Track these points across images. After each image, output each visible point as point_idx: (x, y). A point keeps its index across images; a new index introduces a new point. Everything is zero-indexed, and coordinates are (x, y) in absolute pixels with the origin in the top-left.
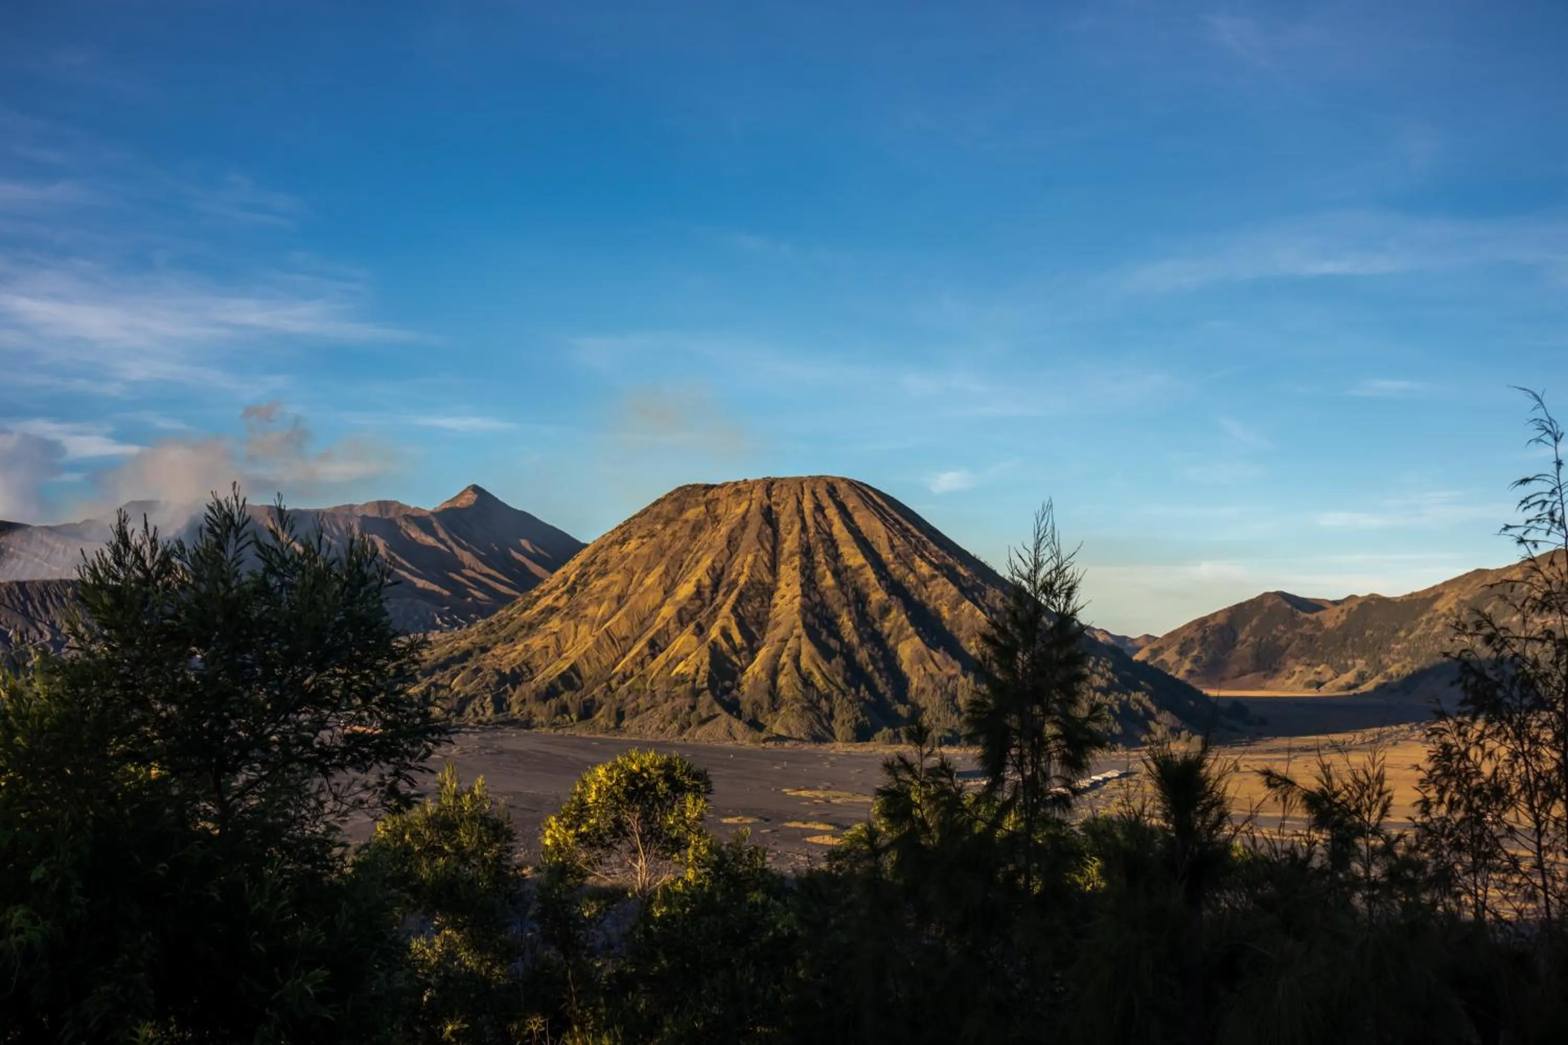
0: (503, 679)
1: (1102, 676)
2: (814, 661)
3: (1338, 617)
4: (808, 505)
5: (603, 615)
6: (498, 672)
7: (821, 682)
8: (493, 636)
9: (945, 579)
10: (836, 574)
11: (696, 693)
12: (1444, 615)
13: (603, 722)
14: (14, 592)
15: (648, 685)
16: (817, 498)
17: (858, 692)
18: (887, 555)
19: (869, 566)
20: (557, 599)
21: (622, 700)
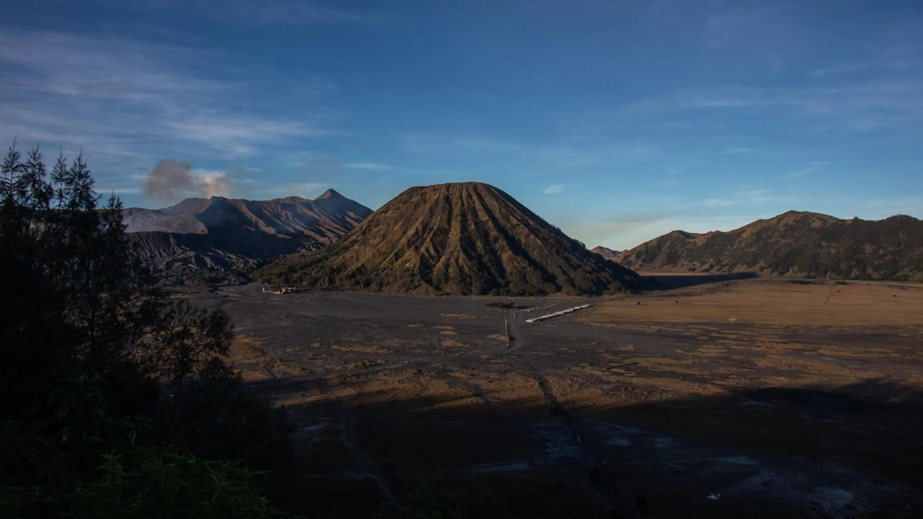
0: (333, 270)
1: (590, 266)
2: (464, 261)
3: (703, 241)
4: (465, 195)
5: (376, 243)
6: (331, 268)
7: (467, 270)
8: (330, 253)
9: (523, 226)
10: (476, 224)
11: (413, 275)
12: (746, 239)
13: (374, 288)
14: (135, 237)
15: (394, 272)
16: (468, 192)
17: (483, 274)
18: (498, 216)
19: (490, 221)
20: (357, 237)
21: (382, 279)
